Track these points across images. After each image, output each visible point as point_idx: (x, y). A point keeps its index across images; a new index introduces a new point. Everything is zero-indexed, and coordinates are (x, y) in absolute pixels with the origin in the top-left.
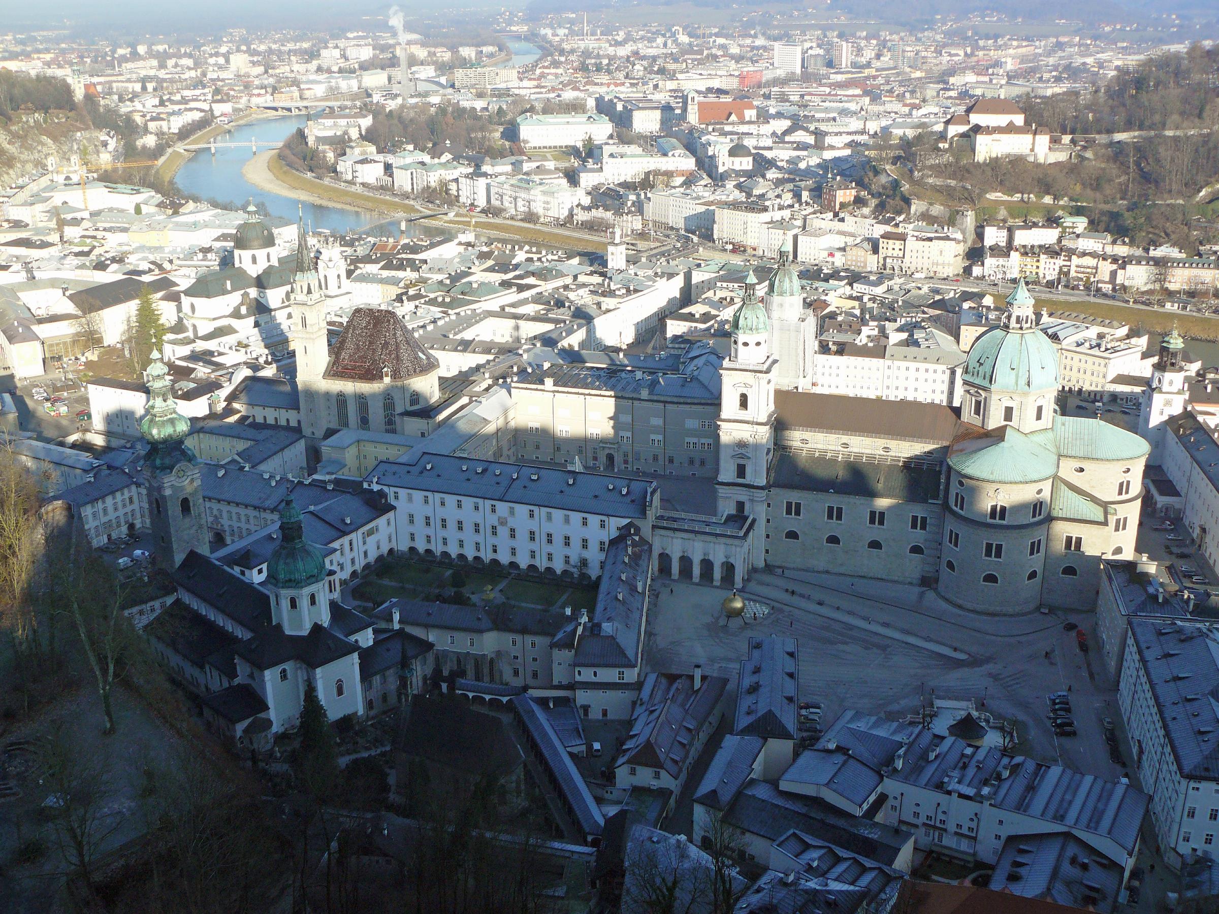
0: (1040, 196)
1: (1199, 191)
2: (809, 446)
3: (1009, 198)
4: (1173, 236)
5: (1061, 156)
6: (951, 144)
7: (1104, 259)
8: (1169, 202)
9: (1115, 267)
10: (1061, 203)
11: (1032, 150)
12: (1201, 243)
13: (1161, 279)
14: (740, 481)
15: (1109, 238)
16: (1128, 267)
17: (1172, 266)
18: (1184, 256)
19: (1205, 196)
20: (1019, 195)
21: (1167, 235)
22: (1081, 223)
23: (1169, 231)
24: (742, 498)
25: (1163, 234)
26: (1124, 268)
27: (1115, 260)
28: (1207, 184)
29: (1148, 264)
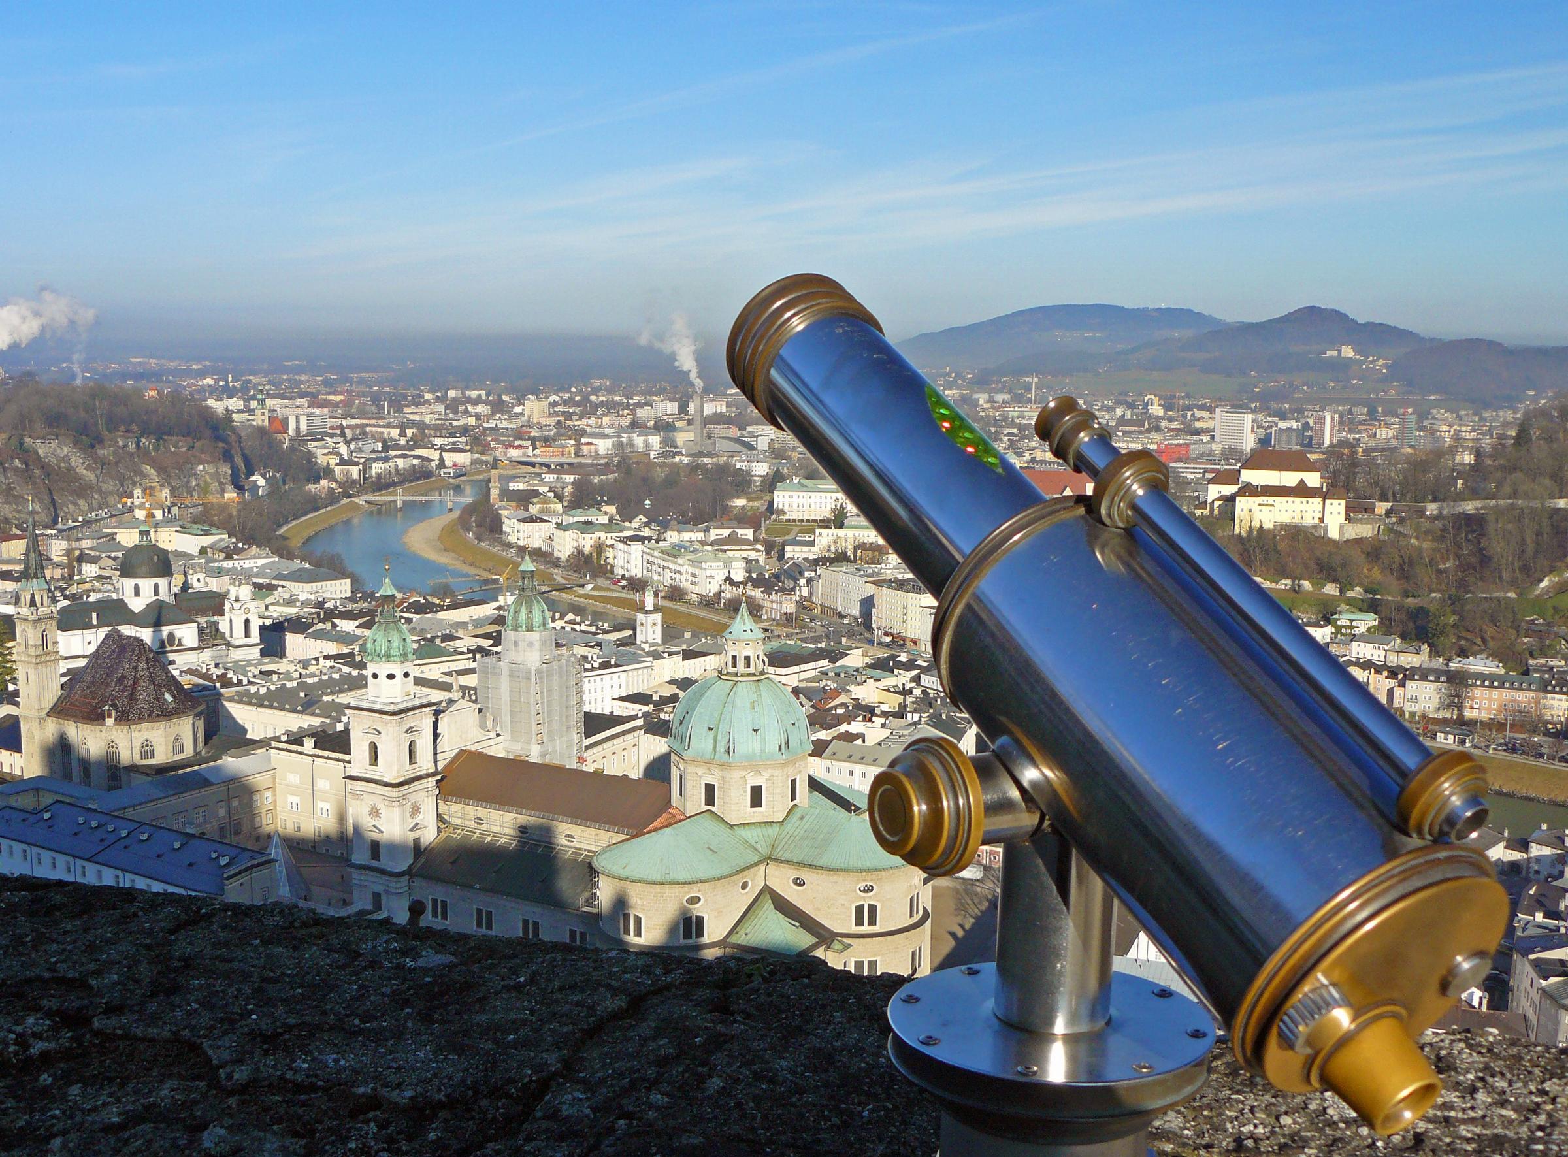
0: (1319, 584)
1: (1541, 580)
2: (484, 827)
3: (1273, 586)
4: (1491, 644)
5: (1365, 530)
6: (1212, 510)
7: (1378, 672)
8: (1496, 595)
9: (1393, 683)
10: (1350, 594)
11: (1322, 520)
12: (1532, 655)
13: (1455, 702)
14: (375, 863)
15: (1397, 642)
16: (1409, 683)
17: (1474, 685)
18: (1502, 671)
19: (1548, 587)
20: (1289, 582)
21: (1484, 641)
22: (1365, 622)
23: (1487, 636)
24: (379, 889)
25: (1479, 641)
26: (1404, 686)
27: (1393, 673)
28: (1552, 570)
29: (1437, 680)
